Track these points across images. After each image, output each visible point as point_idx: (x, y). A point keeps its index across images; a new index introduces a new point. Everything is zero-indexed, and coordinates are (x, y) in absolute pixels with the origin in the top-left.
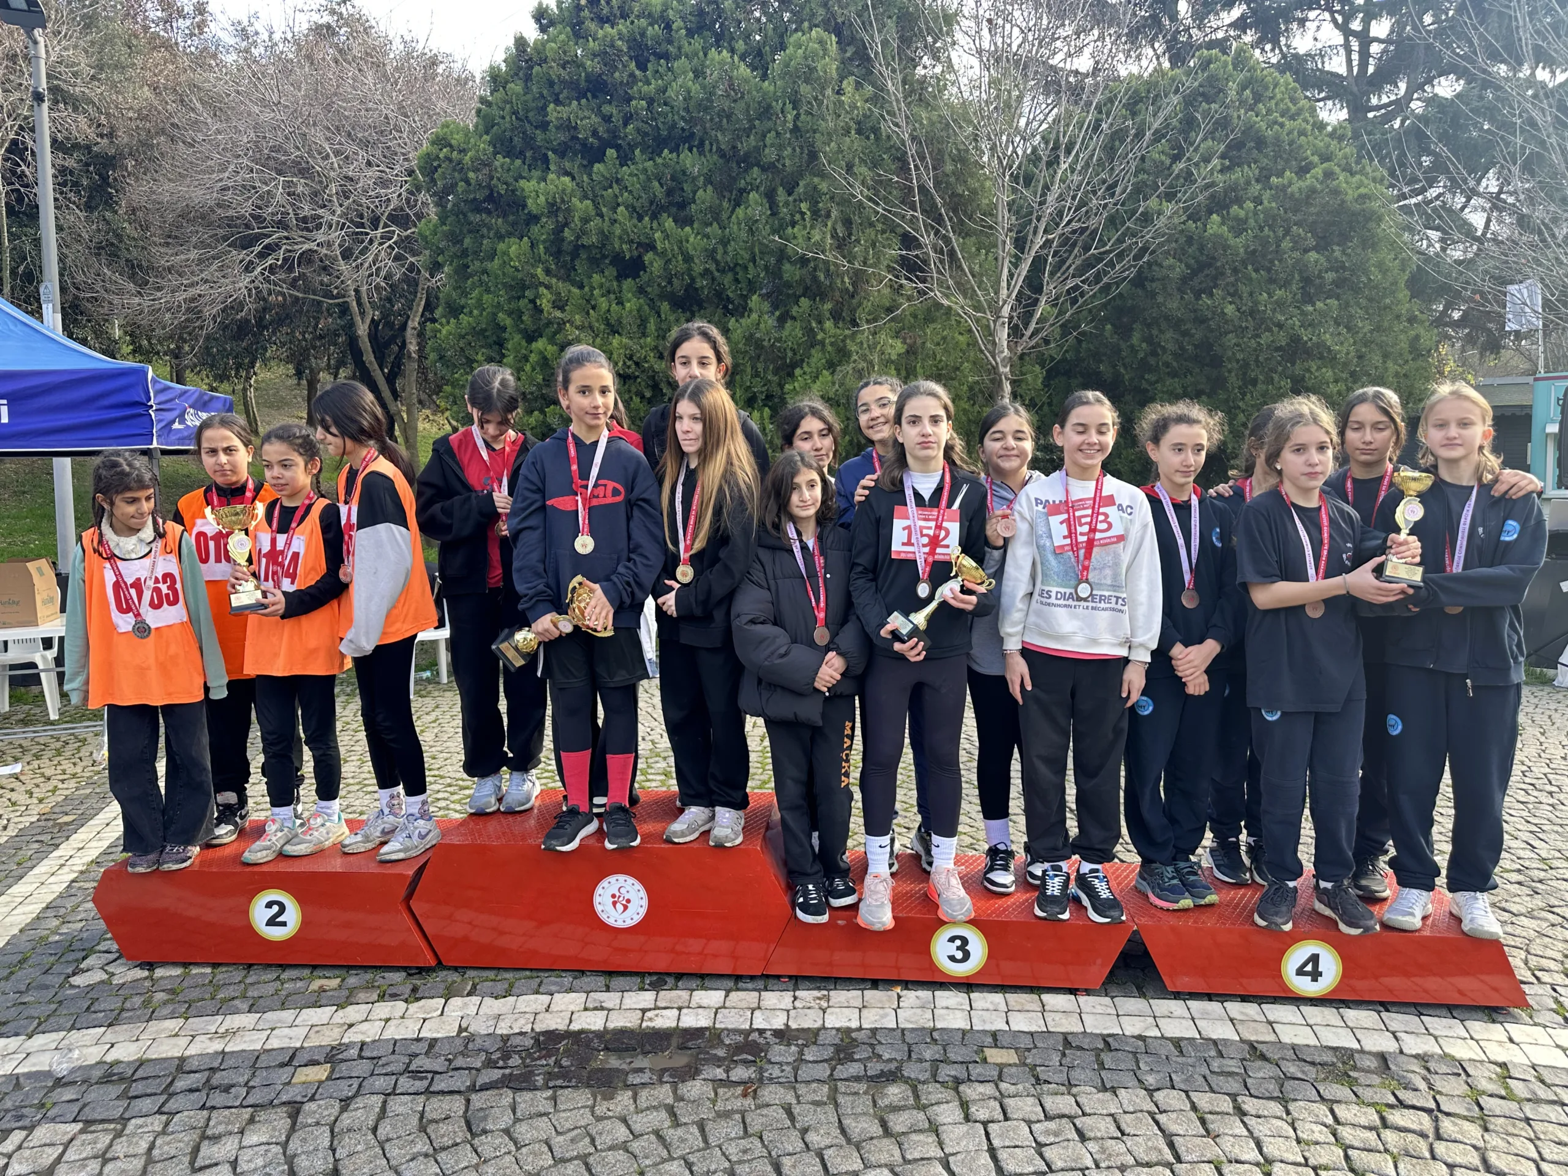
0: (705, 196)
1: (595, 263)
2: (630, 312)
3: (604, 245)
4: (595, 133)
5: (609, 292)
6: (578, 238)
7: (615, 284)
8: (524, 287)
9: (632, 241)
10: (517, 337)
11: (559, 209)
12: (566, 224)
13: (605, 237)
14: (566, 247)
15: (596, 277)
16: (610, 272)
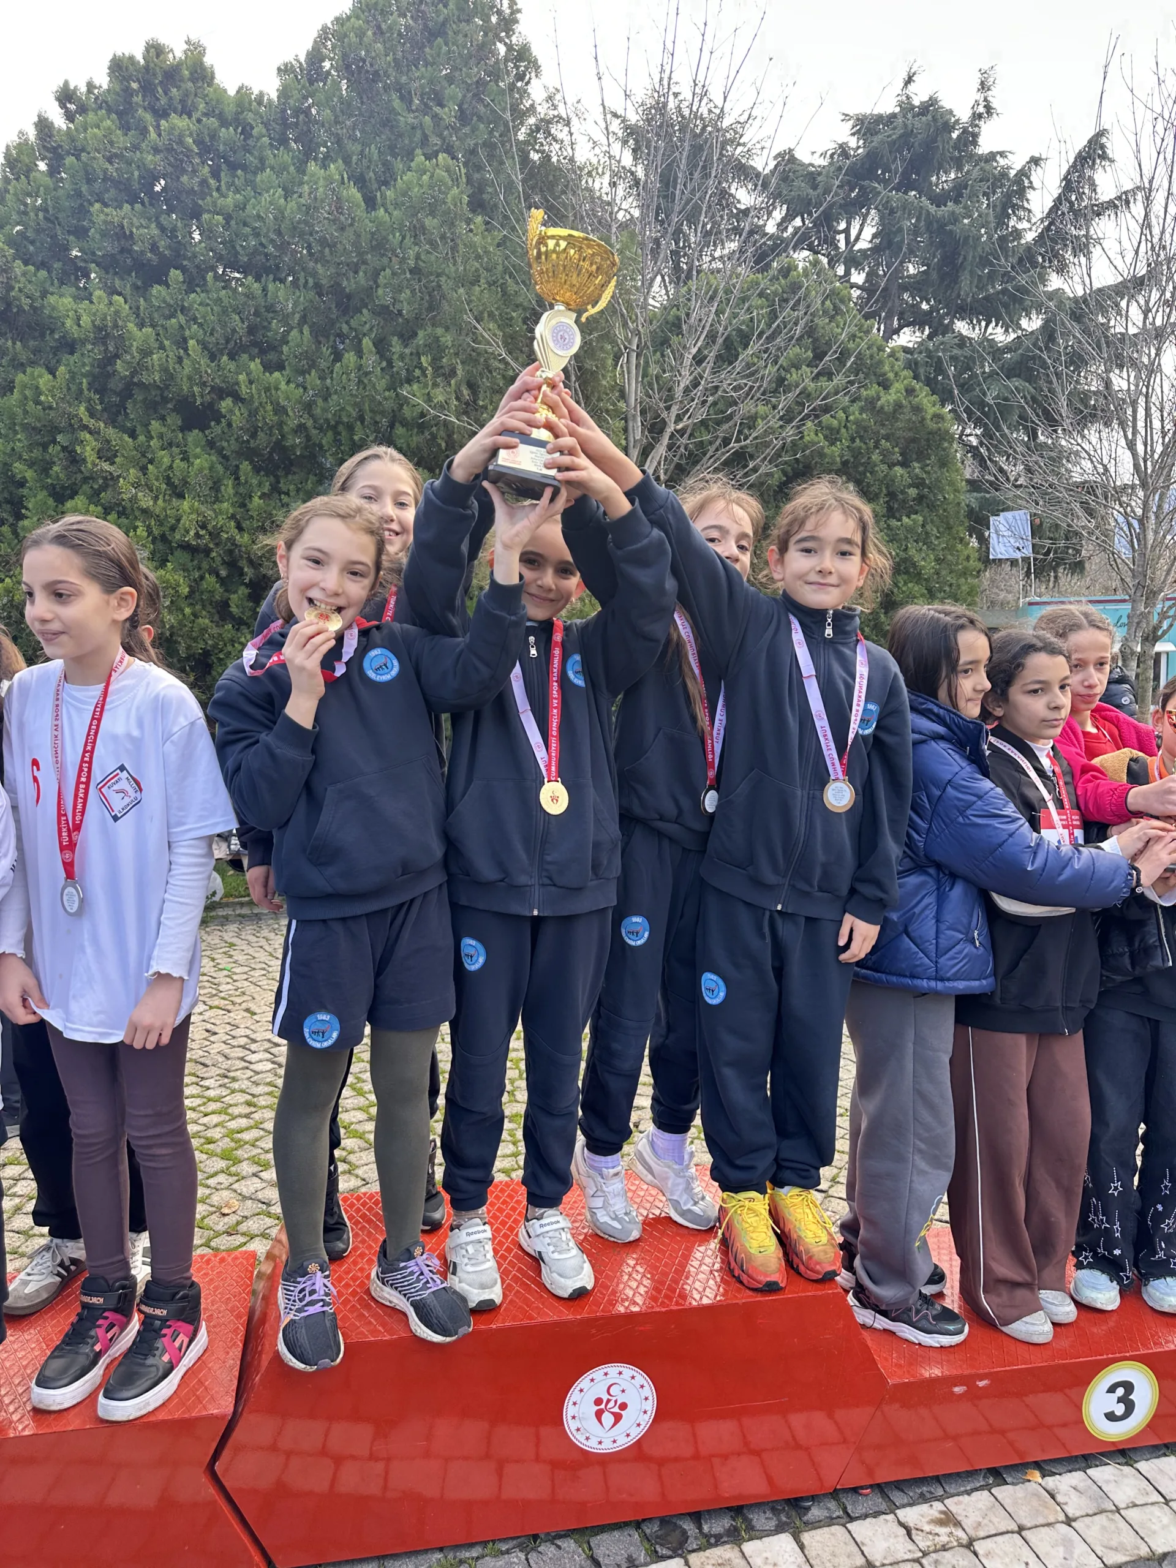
0: (300, 339)
1: (154, 408)
2: (201, 470)
3: (167, 387)
4: (154, 248)
5: (170, 445)
6: (134, 373)
7: (180, 435)
8: (55, 430)
9: (204, 384)
10: (42, 495)
11: (107, 334)
12: (117, 356)
13: (169, 377)
14: (115, 384)
15: (155, 425)
16: (174, 420)
